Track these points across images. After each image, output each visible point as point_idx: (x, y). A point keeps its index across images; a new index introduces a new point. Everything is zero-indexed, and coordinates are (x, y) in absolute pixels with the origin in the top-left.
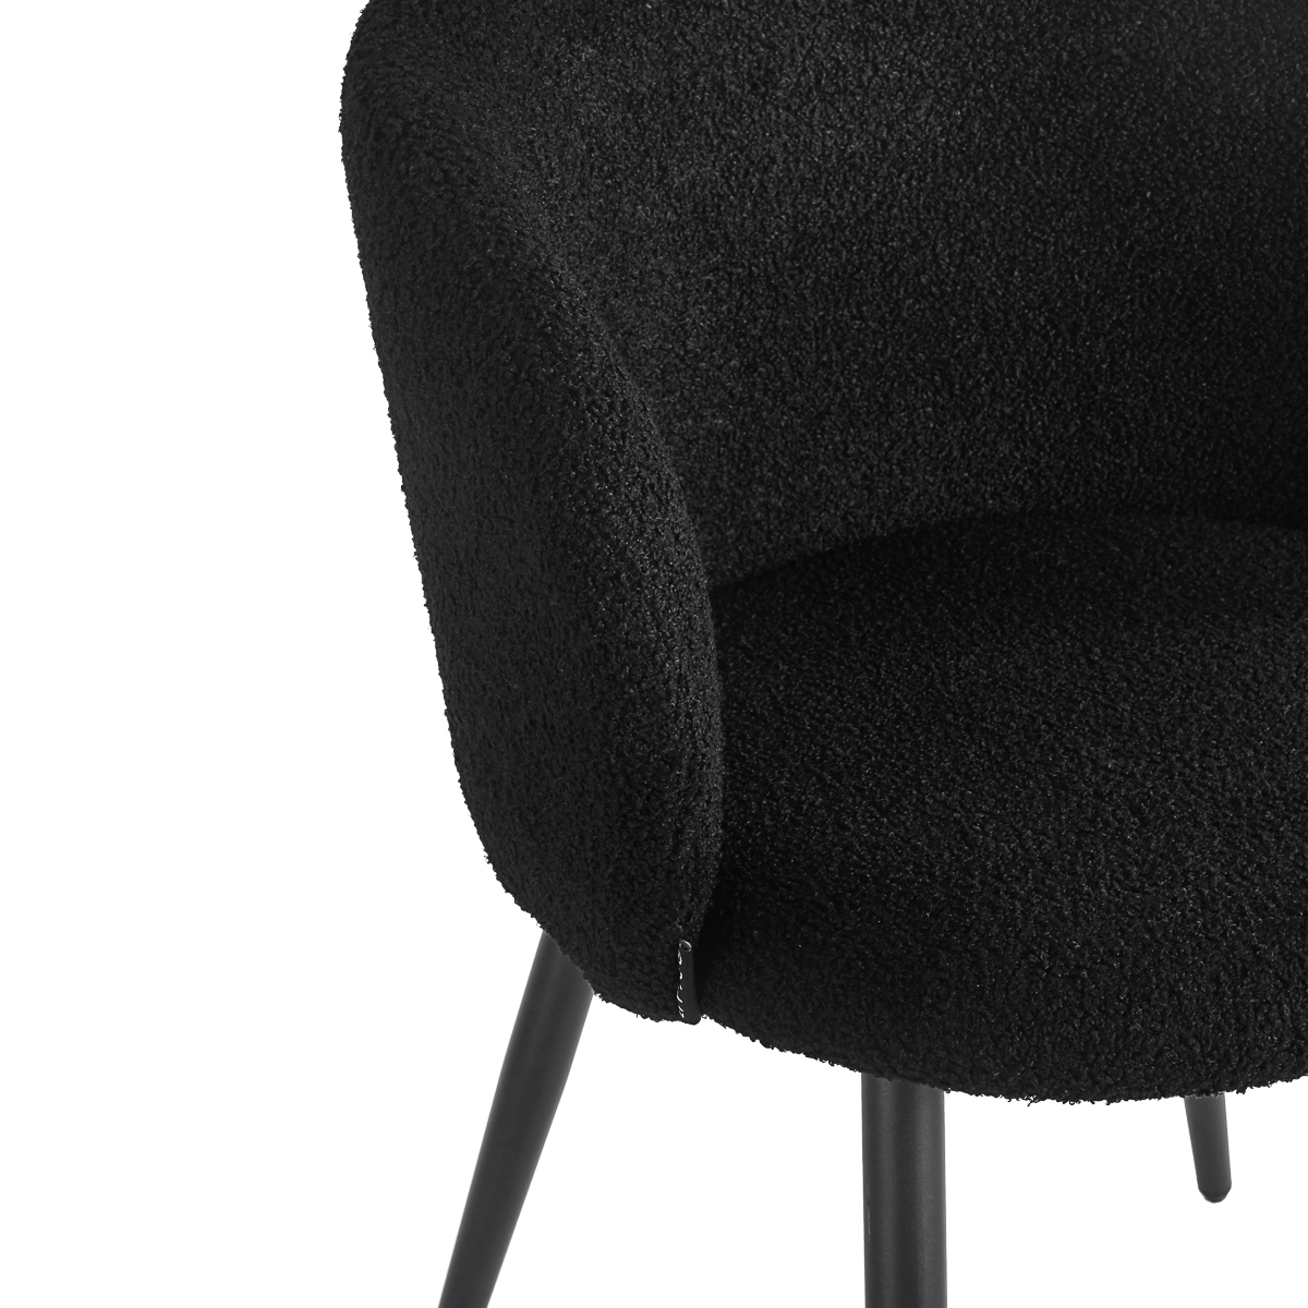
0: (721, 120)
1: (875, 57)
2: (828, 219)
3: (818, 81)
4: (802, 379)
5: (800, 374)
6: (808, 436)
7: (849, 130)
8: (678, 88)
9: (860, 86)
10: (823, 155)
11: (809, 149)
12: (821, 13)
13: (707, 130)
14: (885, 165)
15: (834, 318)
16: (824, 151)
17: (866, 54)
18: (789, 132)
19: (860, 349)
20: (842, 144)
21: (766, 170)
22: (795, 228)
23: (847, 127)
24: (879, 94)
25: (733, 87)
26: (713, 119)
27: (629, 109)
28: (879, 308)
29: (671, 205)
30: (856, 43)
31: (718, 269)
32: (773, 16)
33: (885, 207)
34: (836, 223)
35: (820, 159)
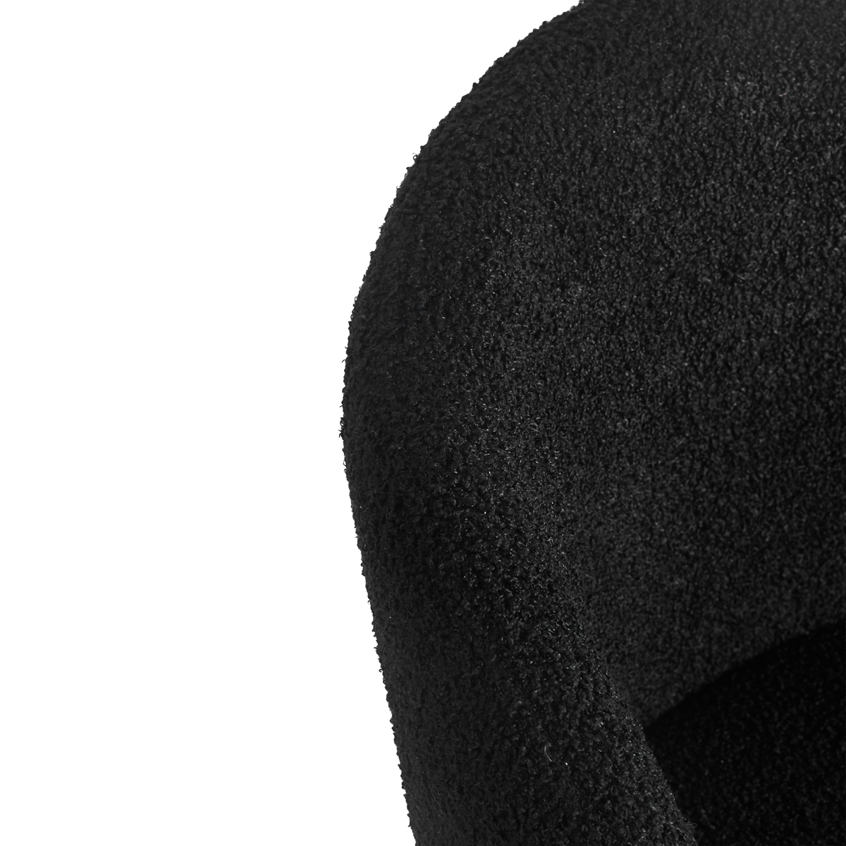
0: (693, 313)
1: (836, 230)
2: (783, 382)
3: (782, 259)
4: (748, 524)
5: (748, 521)
6: (751, 571)
7: (808, 300)
8: (656, 295)
9: (822, 257)
10: (782, 325)
11: (770, 323)
12: (789, 194)
13: (680, 327)
14: (838, 328)
15: (782, 469)
16: (783, 323)
17: (828, 227)
18: (753, 310)
19: (802, 490)
20: (800, 314)
21: (731, 349)
22: (753, 396)
23: (806, 298)
24: (838, 264)
25: (705, 279)
26: (686, 314)
27: (612, 331)
28: (822, 452)
29: (646, 408)
30: (819, 219)
31: (683, 451)
32: (745, 204)
33: (835, 365)
34: (791, 386)
35: (779, 331)
